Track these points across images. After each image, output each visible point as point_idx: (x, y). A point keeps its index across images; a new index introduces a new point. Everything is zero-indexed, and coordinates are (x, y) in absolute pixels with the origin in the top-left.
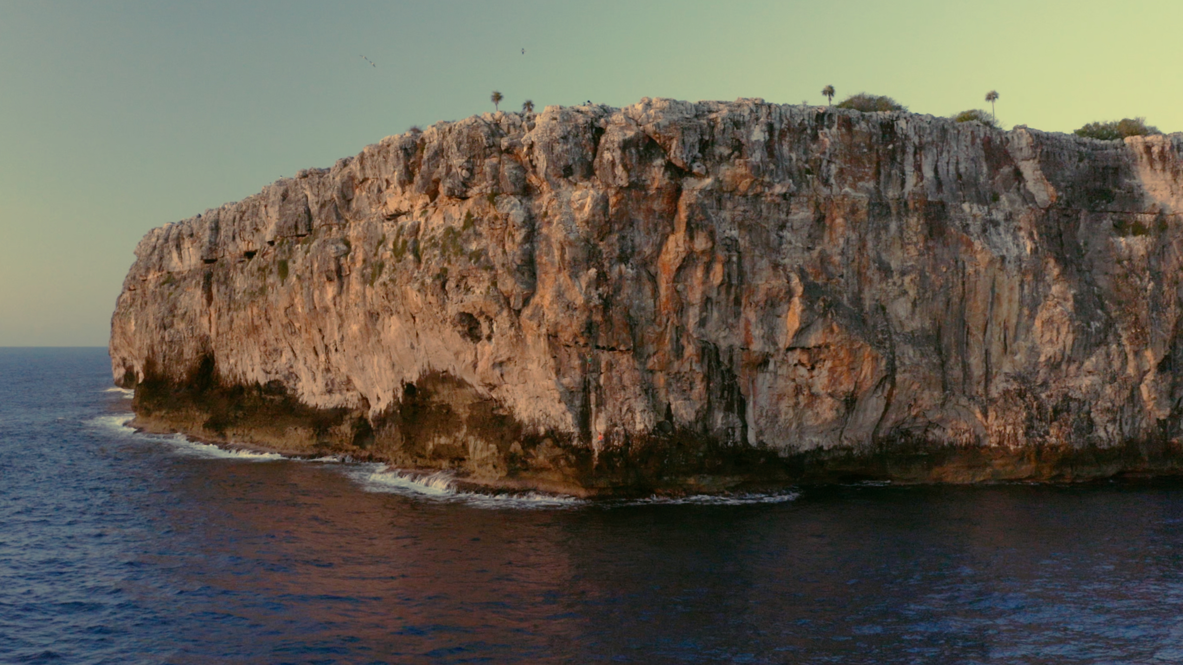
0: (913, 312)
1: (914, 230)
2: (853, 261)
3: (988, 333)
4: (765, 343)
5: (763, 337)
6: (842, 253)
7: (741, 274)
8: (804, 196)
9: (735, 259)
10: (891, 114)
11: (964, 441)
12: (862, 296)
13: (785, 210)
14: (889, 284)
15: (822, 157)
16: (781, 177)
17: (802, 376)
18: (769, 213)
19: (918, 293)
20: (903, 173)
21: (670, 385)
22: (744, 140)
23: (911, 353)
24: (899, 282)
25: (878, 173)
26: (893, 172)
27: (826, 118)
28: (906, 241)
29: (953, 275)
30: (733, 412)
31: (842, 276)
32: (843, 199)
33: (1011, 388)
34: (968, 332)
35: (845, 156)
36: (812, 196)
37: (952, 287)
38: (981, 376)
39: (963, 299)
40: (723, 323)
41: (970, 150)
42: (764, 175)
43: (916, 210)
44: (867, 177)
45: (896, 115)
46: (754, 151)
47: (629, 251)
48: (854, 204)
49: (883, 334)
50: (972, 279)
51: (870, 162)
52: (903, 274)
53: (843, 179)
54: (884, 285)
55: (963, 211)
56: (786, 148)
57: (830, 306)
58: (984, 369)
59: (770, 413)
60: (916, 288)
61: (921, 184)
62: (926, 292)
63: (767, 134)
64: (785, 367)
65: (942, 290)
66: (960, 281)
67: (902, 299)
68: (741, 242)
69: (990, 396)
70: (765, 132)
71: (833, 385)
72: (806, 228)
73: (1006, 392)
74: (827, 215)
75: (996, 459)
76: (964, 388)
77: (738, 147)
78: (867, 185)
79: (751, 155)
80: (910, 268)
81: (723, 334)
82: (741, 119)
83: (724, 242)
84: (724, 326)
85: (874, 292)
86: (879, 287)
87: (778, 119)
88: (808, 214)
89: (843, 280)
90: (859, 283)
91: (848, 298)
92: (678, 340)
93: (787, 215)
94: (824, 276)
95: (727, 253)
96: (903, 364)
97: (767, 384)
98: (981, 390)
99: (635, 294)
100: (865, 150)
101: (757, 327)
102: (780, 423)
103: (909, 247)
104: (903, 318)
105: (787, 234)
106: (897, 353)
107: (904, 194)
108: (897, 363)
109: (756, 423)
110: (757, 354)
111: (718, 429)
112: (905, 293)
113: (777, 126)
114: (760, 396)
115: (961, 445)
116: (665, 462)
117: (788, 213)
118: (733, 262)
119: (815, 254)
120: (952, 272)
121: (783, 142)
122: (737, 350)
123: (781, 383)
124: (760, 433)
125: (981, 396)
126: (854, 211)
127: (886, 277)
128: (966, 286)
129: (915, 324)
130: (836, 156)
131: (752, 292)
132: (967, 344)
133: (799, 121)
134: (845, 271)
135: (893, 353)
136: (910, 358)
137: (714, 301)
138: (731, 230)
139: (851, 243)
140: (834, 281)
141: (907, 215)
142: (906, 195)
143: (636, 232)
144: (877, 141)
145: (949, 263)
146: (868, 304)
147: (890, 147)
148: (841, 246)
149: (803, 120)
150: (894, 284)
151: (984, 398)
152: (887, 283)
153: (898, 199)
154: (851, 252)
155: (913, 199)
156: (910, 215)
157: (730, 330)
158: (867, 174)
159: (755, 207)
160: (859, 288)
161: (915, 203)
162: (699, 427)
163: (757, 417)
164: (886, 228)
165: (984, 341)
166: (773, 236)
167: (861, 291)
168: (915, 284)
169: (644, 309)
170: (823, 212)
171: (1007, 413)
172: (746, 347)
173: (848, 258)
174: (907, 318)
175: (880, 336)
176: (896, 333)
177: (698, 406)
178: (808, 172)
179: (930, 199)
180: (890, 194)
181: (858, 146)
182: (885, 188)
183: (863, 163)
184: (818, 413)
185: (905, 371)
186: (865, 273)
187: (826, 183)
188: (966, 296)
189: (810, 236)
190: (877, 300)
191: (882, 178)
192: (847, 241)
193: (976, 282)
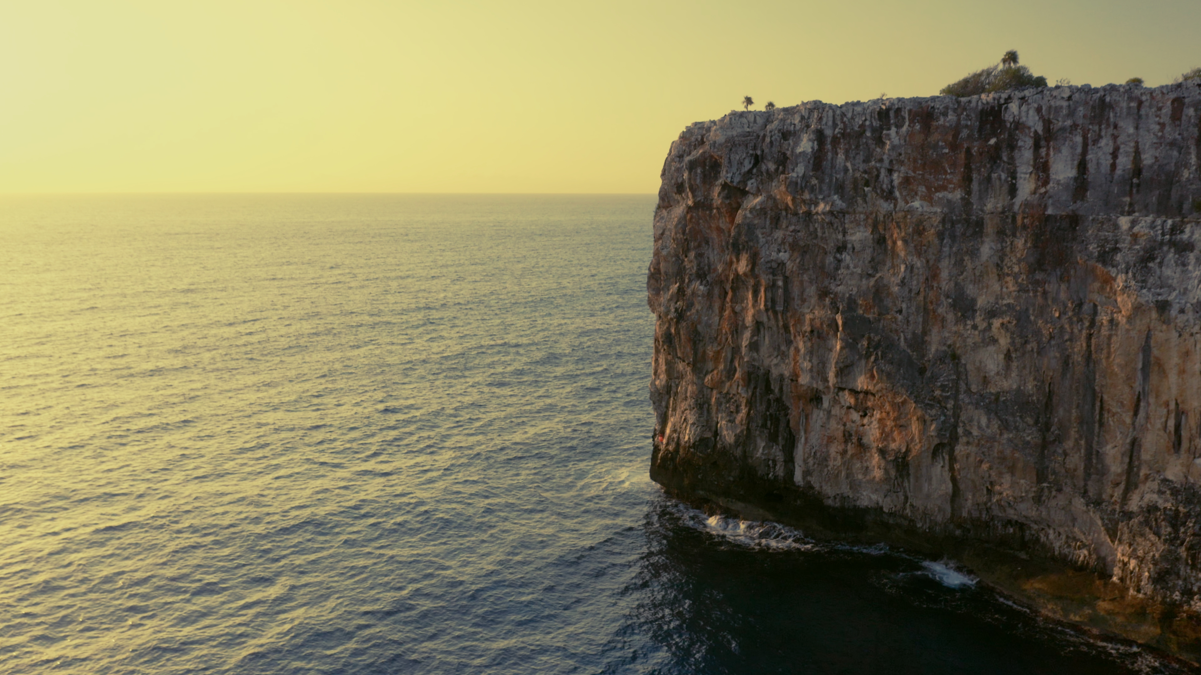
0: (1008, 368)
1: (1019, 255)
2: (918, 293)
3: (1142, 414)
4: (812, 377)
5: (811, 370)
6: (903, 283)
7: (788, 298)
8: (861, 213)
9: (780, 283)
10: (997, 96)
11: (1081, 558)
12: (926, 338)
13: (841, 229)
14: (968, 327)
15: (878, 165)
16: (826, 193)
17: (853, 422)
18: (824, 233)
19: (1013, 343)
20: (1013, 175)
21: (721, 404)
22: (789, 153)
23: (984, 421)
24: (982, 326)
25: (967, 179)
26: (994, 176)
27: (892, 114)
28: (1006, 270)
29: (1071, 323)
30: (778, 444)
31: (900, 312)
32: (905, 217)
33: (1161, 504)
34: (1102, 408)
35: (915, 161)
36: (871, 213)
37: (1071, 340)
38: (1119, 475)
39: (1088, 357)
40: (774, 349)
41: (1168, 129)
42: (803, 192)
43: (1024, 227)
44: (951, 186)
45: (1004, 96)
46: (797, 166)
47: (706, 268)
48: (920, 222)
49: (943, 391)
50: (1105, 332)
51: (954, 165)
52: (992, 314)
53: (912, 190)
54: (962, 328)
55: (1116, 227)
56: (841, 157)
57: (876, 348)
58: (1126, 466)
59: (818, 454)
60: (1008, 335)
61: (1043, 190)
62: (1026, 342)
63: (816, 143)
64: (837, 408)
65: (1053, 342)
66: (1084, 333)
67: (992, 348)
68: (789, 265)
69: (1126, 507)
70: (813, 141)
71: (885, 440)
72: (869, 251)
73: (1152, 509)
74: (887, 236)
75: (1104, 600)
76: (1086, 485)
77: (783, 161)
78: (950, 196)
79: (793, 170)
80: (1004, 308)
81: (775, 361)
82: (792, 128)
83: (769, 265)
84: (776, 354)
85: (947, 335)
86: (954, 329)
87: (830, 123)
88: (866, 234)
89: (900, 317)
90: (925, 322)
91: (905, 339)
92: (732, 361)
93: (844, 236)
94: (876, 310)
95: (771, 277)
96: (968, 433)
97: (820, 423)
98: (1118, 493)
99: (704, 310)
100: (947, 151)
101: (805, 359)
102: (829, 468)
103: (1008, 279)
104: (992, 374)
105: (846, 257)
106: (963, 418)
107: (1013, 204)
108: (960, 431)
109: (805, 461)
110: (805, 388)
111: (757, 458)
112: (994, 341)
113: (828, 132)
114: (813, 433)
115: (1076, 562)
116: (699, 477)
117: (845, 233)
118: (779, 287)
119: (872, 281)
120: (1070, 318)
121: (839, 150)
122: (787, 381)
123: (833, 424)
124: (807, 473)
125: (1115, 503)
126: (919, 230)
127: (964, 317)
128: (1093, 341)
129: (1010, 383)
130: (902, 163)
131: (800, 321)
132: (1101, 424)
133: (861, 123)
134: (904, 306)
135: (957, 416)
136: (979, 427)
137: (766, 326)
138: (779, 251)
139: (916, 271)
140: (889, 317)
141: (1014, 235)
142: (1016, 208)
143: (710, 250)
144: (970, 137)
145: (1065, 306)
146: (933, 348)
147: (993, 141)
148: (901, 275)
149: (866, 120)
150: (975, 327)
151: (1117, 507)
152: (966, 325)
153: (1003, 212)
154: (915, 283)
155: (1023, 212)
156: (1018, 234)
157: (782, 359)
158: (950, 182)
159: (808, 226)
160: (923, 328)
161: (1024, 218)
162: (738, 452)
163: (806, 455)
164: (974, 253)
165: (1133, 424)
166: (830, 260)
167: (925, 333)
168: (1007, 330)
169: (710, 326)
170: (882, 232)
171: (1139, 539)
172: (794, 378)
173: (910, 291)
174: (998, 374)
175: (937, 393)
176: (968, 391)
177: (738, 431)
178: (867, 184)
179: (1050, 211)
180: (989, 207)
181: (935, 147)
182: (980, 198)
183: (944, 168)
184: (867, 468)
185: (968, 443)
186: (934, 311)
187: (889, 196)
188: (1094, 356)
189: (873, 259)
190: (949, 346)
191: (975, 186)
192: (911, 268)
193: (1110, 337)
